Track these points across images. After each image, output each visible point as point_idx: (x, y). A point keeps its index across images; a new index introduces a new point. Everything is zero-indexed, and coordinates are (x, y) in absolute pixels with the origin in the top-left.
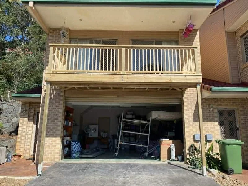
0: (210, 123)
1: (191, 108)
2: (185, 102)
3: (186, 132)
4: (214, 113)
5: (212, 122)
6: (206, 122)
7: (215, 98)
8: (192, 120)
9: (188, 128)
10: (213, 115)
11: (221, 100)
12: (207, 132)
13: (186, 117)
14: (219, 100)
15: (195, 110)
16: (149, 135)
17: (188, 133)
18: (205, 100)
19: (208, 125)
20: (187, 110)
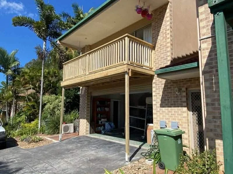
0: (177, 109)
1: (159, 93)
2: (154, 87)
3: (154, 118)
4: (182, 97)
5: (180, 108)
6: (173, 108)
7: (185, 79)
8: (160, 106)
9: (156, 114)
10: (181, 99)
11: (191, 81)
12: (173, 119)
13: (154, 103)
14: (189, 81)
15: (162, 95)
16: (146, 119)
17: (156, 120)
18: (173, 83)
19: (175, 112)
20: (155, 96)
